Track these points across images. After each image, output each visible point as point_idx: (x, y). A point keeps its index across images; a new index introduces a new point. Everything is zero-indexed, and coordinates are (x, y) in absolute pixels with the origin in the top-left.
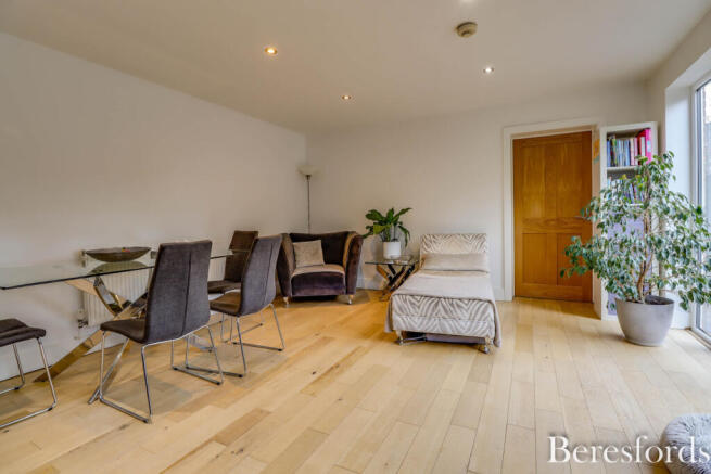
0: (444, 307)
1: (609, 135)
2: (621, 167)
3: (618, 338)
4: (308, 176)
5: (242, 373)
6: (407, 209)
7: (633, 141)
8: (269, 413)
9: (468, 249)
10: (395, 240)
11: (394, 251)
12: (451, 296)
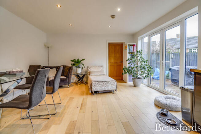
0: (105, 84)
1: (129, 45)
2: (131, 52)
3: (133, 86)
4: (48, 47)
5: (55, 113)
6: (84, 59)
7: (133, 47)
8: (76, 121)
9: (100, 70)
10: (80, 68)
11: (79, 71)
12: (107, 81)
